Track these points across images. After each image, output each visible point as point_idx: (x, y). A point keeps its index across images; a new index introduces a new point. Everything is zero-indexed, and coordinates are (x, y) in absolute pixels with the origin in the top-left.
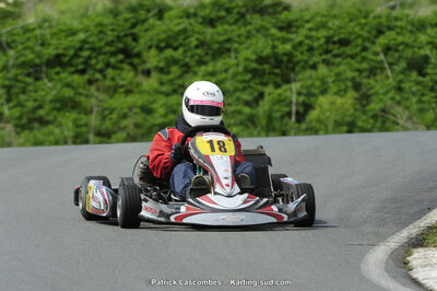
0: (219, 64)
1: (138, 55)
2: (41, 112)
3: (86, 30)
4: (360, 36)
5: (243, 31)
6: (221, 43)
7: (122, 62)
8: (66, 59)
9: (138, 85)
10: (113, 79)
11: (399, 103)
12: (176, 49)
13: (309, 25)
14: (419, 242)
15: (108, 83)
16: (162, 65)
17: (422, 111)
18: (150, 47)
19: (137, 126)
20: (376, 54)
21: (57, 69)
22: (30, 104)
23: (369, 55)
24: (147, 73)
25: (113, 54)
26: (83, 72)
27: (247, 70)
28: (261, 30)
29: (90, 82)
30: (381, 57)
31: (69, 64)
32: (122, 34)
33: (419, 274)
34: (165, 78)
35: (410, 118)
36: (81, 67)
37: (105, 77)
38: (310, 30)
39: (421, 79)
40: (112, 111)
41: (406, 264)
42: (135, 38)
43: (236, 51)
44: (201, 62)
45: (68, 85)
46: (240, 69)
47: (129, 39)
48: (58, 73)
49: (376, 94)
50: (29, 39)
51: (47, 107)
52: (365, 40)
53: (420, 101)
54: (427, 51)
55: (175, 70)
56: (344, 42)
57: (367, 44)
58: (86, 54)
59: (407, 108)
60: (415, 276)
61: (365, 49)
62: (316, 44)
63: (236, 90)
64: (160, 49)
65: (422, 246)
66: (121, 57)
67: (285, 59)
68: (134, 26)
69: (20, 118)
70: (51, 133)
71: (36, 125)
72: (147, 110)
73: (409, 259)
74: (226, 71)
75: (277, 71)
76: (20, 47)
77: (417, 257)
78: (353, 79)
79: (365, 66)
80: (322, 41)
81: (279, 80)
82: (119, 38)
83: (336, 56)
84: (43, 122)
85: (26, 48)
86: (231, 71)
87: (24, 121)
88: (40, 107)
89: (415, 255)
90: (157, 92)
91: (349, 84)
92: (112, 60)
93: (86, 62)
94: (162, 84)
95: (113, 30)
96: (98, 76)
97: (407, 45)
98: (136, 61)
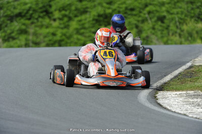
0: (83, 17)
1: (51, 13)
2: (13, 35)
3: (31, 3)
4: (138, 7)
5: (93, 4)
6: (84, 9)
7: (45, 15)
8: (23, 14)
9: (51, 25)
10: (41, 22)
11: (153, 34)
12: (66, 10)
13: (119, 2)
14: (161, 88)
15: (39, 24)
16: (61, 17)
17: (162, 37)
18: (55, 10)
19: (50, 40)
20: (145, 14)
21: (20, 18)
22: (9, 32)
23: (142, 15)
24: (55, 20)
25: (42, 12)
26: (29, 19)
27: (93, 20)
28: (100, 4)
29: (32, 23)
30: (147, 16)
31: (24, 16)
32: (46, 5)
33: (160, 101)
34: (61, 22)
35: (158, 40)
36: (29, 17)
37: (38, 21)
38: (119, 4)
39: (162, 24)
40: (40, 34)
41: (156, 97)
42: (50, 6)
43: (90, 12)
44: (76, 16)
45: (24, 24)
46: (91, 19)
47: (48, 7)
48: (20, 20)
49: (145, 30)
50: (8, 6)
51: (15, 33)
52: (141, 8)
53: (162, 33)
54: (165, 14)
55: (66, 19)
56: (132, 10)
57: (142, 10)
58: (31, 12)
59: (157, 36)
60: (159, 102)
61: (140, 12)
62: (121, 10)
63: (89, 27)
64: (60, 11)
65: (162, 90)
66: (44, 13)
67: (109, 15)
68: (50, 1)
69: (5, 37)
70: (16, 43)
71: (11, 40)
72: (54, 34)
73: (157, 95)
74: (86, 19)
75: (106, 20)
76: (5, 9)
77: (160, 94)
78: (135, 24)
79: (140, 19)
80: (124, 9)
81: (106, 24)
82: (44, 7)
83: (129, 15)
84: (14, 39)
85: (7, 9)
86: (88, 20)
87: (6, 38)
88: (13, 32)
89: (159, 94)
90: (58, 27)
91: (134, 26)
92: (42, 15)
93: (31, 15)
94: (60, 24)
95: (42, 3)
96: (35, 21)
97: (157, 11)
98: (50, 15)
